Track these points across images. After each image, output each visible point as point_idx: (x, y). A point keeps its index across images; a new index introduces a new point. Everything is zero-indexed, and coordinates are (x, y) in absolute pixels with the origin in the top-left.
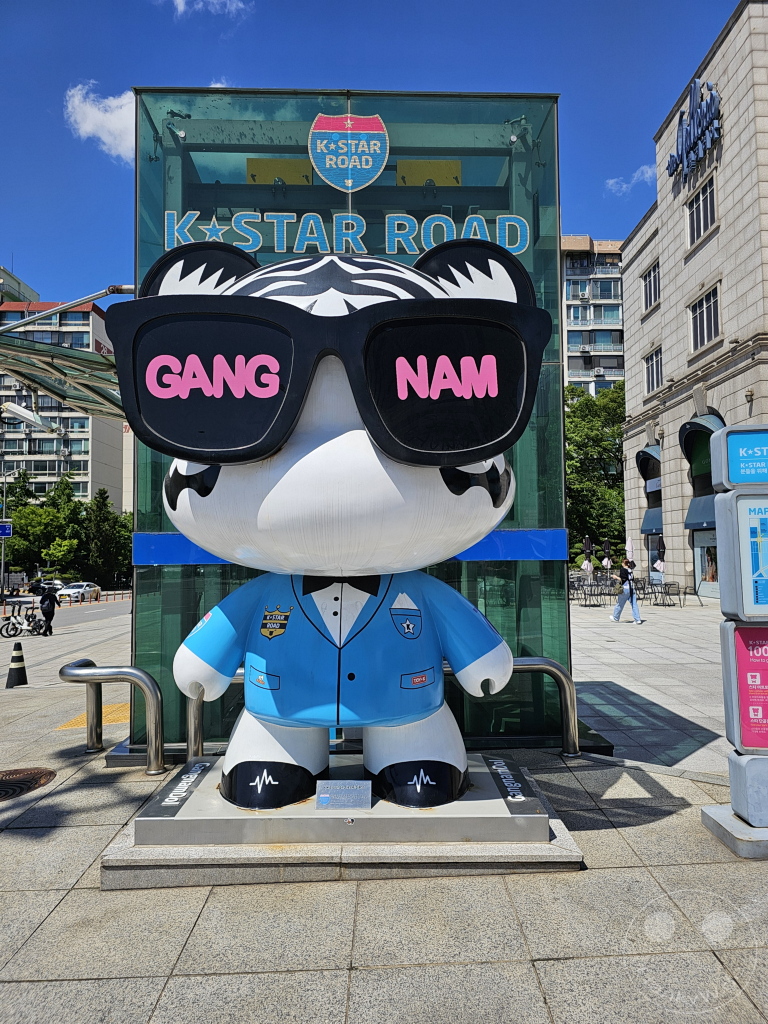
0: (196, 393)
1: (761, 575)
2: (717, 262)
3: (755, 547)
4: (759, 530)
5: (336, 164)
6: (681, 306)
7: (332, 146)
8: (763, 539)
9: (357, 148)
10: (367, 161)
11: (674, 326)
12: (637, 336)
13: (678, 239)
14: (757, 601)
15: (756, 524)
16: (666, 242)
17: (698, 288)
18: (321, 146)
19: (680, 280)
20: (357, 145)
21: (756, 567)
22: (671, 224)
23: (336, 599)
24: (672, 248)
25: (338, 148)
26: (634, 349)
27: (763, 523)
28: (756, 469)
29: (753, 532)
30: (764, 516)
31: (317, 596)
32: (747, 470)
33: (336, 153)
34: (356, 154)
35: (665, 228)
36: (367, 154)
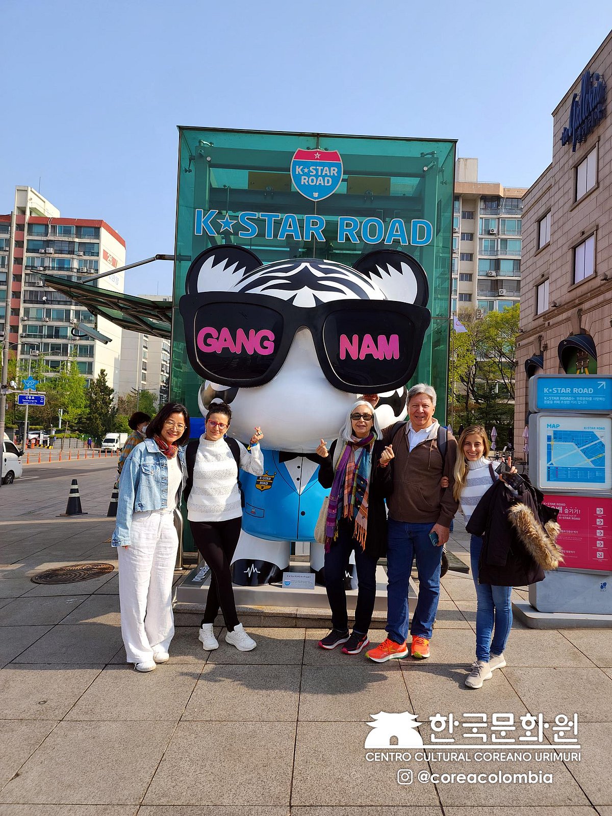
0: (226, 350)
1: (552, 464)
2: (594, 216)
3: (549, 447)
4: (552, 437)
5: (308, 182)
6: (565, 248)
7: (306, 170)
8: (555, 443)
9: (322, 173)
10: (328, 180)
11: (559, 263)
12: (531, 269)
13: (566, 196)
14: (549, 480)
15: (551, 434)
16: (557, 197)
17: (579, 235)
18: (298, 170)
19: (566, 228)
20: (322, 170)
21: (549, 459)
22: (561, 183)
23: (299, 467)
24: (561, 203)
25: (310, 171)
26: (529, 279)
27: (555, 433)
28: (553, 400)
29: (549, 438)
30: (556, 429)
31: (287, 463)
32: (547, 402)
33: (308, 175)
34: (321, 176)
35: (557, 186)
36: (328, 176)
